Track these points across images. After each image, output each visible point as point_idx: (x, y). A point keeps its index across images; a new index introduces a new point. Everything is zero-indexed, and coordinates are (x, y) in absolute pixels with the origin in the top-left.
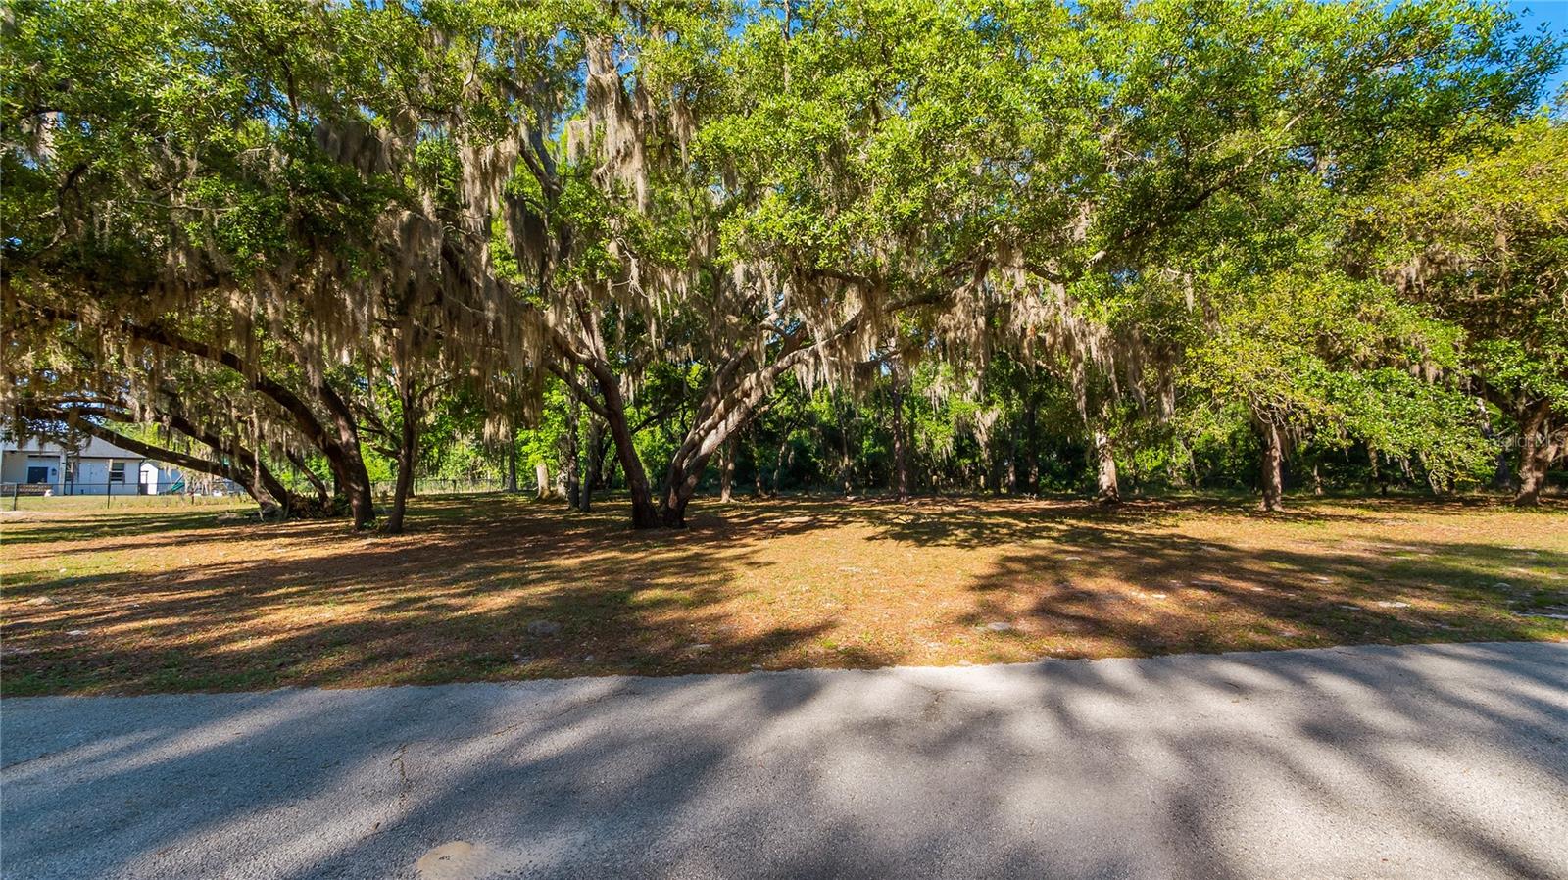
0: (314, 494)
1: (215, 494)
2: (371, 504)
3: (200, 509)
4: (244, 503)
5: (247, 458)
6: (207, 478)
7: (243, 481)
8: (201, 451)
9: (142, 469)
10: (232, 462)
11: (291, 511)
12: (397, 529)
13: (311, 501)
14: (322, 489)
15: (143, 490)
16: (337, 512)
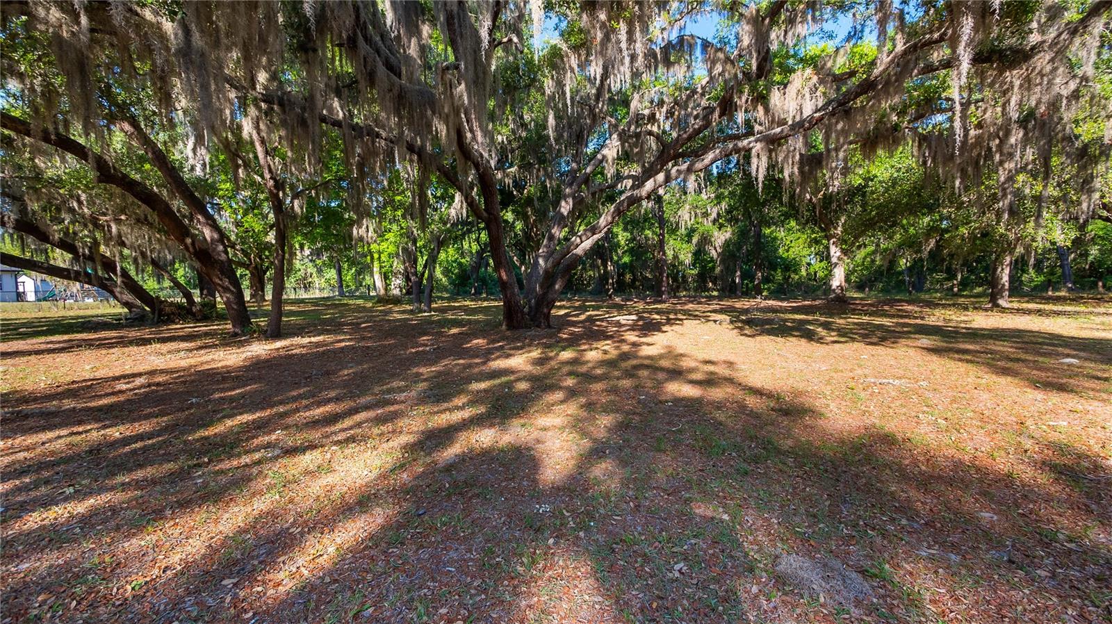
0: (180, 299)
1: (86, 300)
2: (245, 308)
3: (72, 313)
4: (111, 308)
5: (109, 265)
6: (76, 287)
7: (106, 287)
8: (60, 258)
9: (19, 280)
10: (95, 270)
11: (160, 315)
12: (276, 333)
13: (179, 306)
14: (188, 296)
15: (20, 297)
16: (207, 314)
